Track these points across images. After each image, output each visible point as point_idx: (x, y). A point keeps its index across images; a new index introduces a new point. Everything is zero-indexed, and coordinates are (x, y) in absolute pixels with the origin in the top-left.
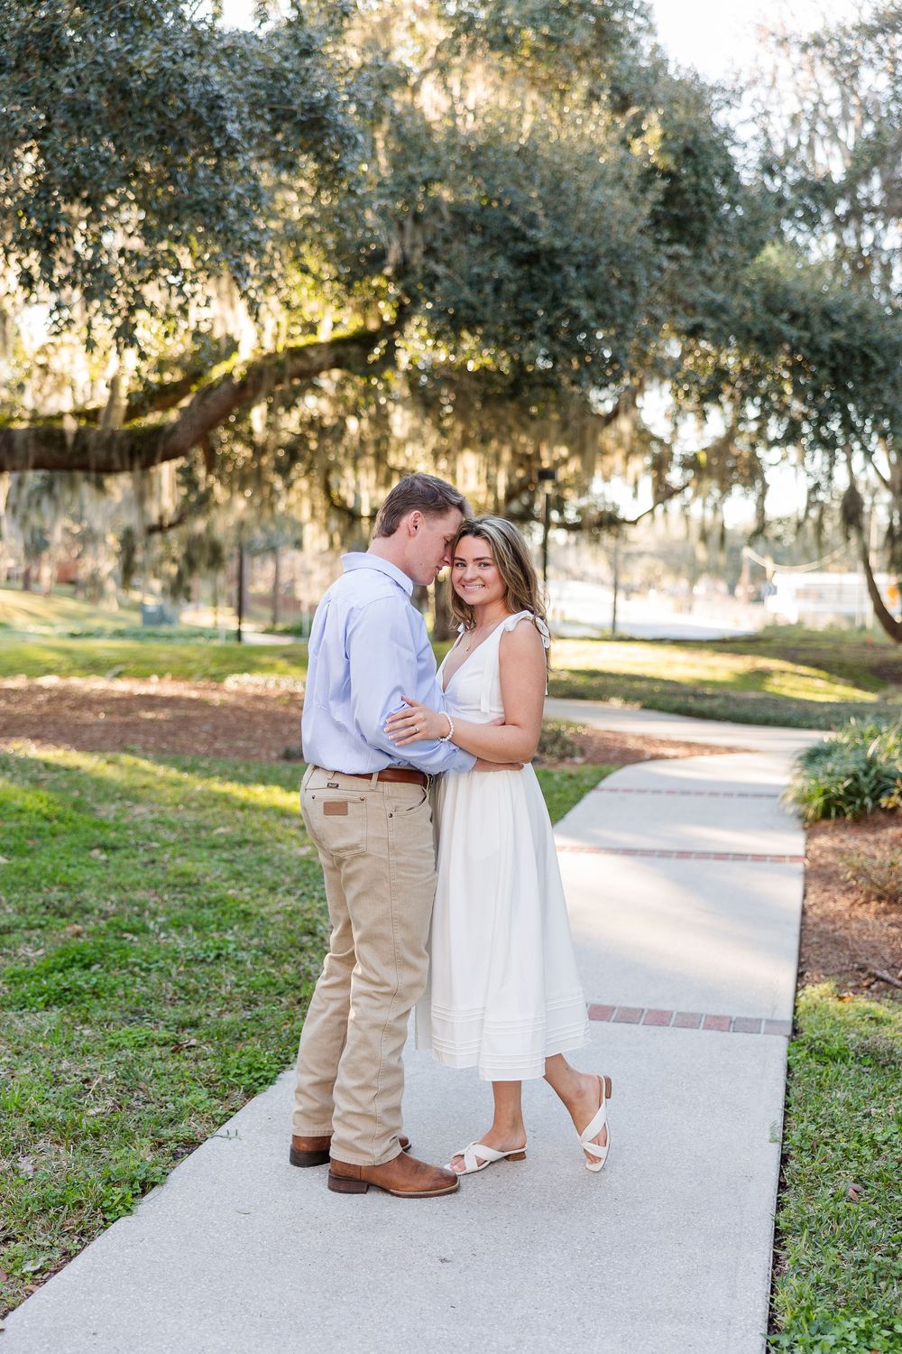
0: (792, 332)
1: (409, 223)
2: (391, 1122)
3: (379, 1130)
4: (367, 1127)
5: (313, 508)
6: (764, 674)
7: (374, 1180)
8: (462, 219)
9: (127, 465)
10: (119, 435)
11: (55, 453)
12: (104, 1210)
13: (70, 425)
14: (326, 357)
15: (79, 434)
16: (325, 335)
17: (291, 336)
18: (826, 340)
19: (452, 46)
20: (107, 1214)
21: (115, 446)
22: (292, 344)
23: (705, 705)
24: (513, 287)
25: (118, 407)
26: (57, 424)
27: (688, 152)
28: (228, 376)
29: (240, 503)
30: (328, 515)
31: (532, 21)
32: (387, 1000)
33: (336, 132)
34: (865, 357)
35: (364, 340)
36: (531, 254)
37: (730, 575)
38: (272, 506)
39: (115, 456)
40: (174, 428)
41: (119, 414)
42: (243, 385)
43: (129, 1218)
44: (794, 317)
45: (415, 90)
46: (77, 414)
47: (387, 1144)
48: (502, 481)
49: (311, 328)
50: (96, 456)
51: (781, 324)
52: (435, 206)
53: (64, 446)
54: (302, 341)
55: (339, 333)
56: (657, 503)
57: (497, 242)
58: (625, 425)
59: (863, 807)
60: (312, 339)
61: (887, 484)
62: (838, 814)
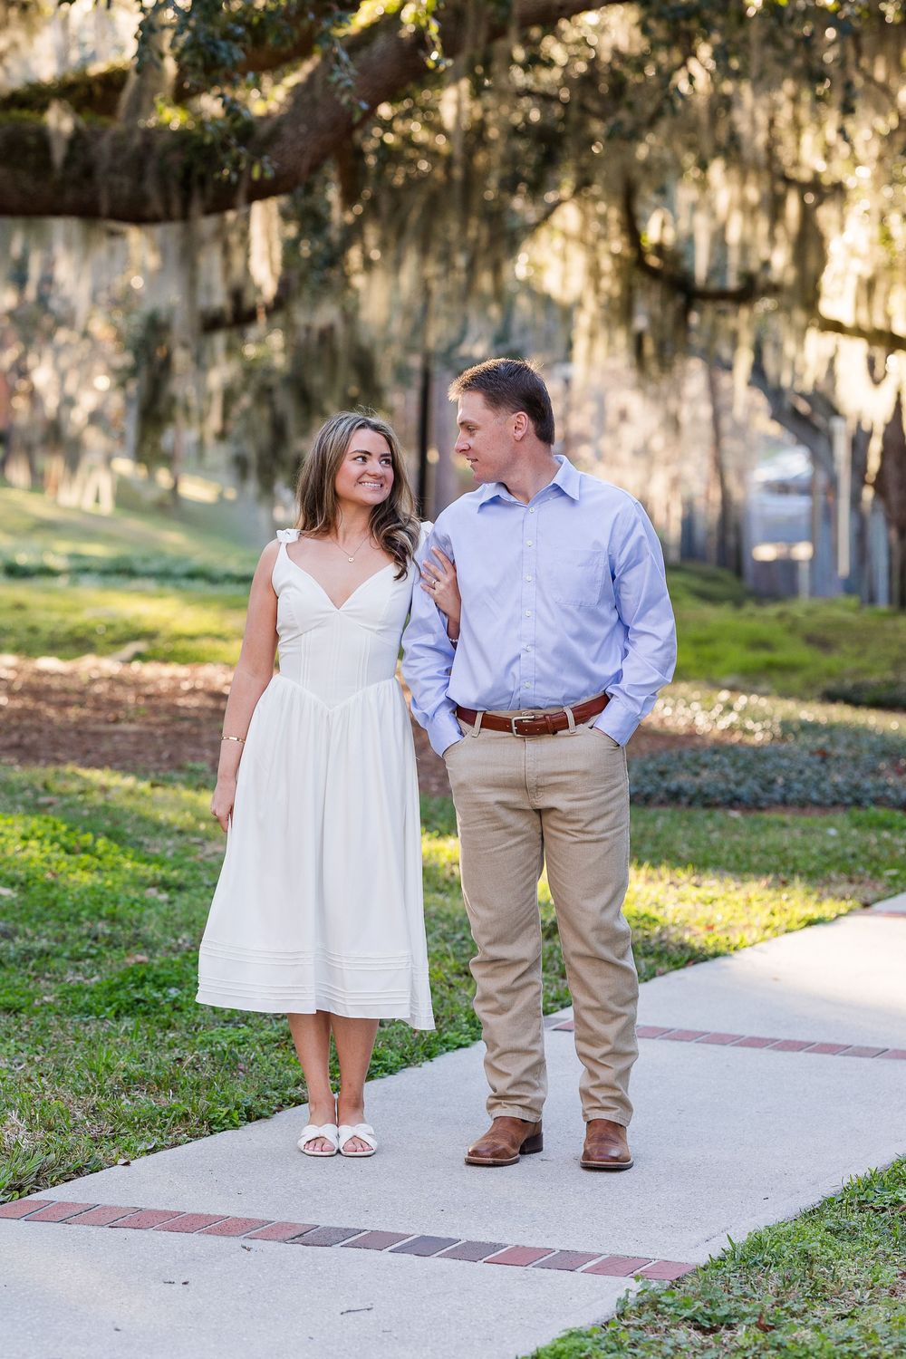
9: (176, 208)
10: (160, 142)
11: (27, 182)
13: (60, 121)
15: (77, 141)
21: (151, 166)
26: (35, 119)
38: (498, 269)
39: (151, 187)
40: (277, 127)
53: (45, 162)
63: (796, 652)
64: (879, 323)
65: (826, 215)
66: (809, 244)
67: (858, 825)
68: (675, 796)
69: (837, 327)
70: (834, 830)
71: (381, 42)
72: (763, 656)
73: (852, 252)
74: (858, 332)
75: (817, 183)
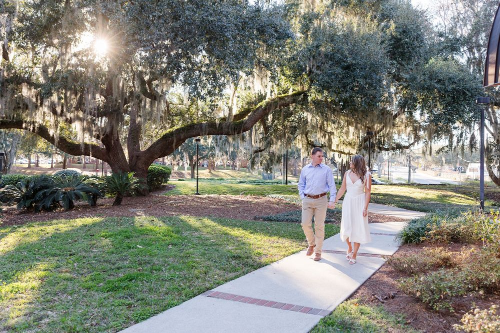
0: (438, 86)
1: (311, 59)
5: (303, 144)
6: (450, 196)
8: (329, 57)
10: (232, 125)
11: (214, 130)
13: (218, 122)
14: (290, 100)
15: (220, 124)
16: (290, 93)
17: (280, 94)
18: (450, 88)
19: (331, 6)
21: (230, 127)
22: (279, 96)
23: (410, 205)
24: (341, 76)
25: (231, 116)
26: (214, 121)
27: (404, 32)
28: (261, 106)
30: (307, 146)
34: (464, 93)
35: (299, 94)
36: (347, 66)
37: (454, 164)
39: (230, 130)
40: (246, 122)
41: (231, 119)
42: (265, 109)
44: (439, 81)
46: (220, 119)
48: (361, 135)
49: (286, 91)
50: (226, 130)
51: (434, 83)
52: (320, 53)
53: (216, 127)
54: (283, 95)
55: (295, 92)
56: (415, 141)
57: (338, 63)
58: (404, 117)
59: (419, 240)
60: (286, 94)
61: (492, 134)
62: (411, 242)
64: (340, 150)
65: (332, 137)
66: (330, 140)
68: (287, 220)
69: (334, 151)
71: (260, 109)
73: (335, 141)
74: (337, 151)
75: (330, 133)
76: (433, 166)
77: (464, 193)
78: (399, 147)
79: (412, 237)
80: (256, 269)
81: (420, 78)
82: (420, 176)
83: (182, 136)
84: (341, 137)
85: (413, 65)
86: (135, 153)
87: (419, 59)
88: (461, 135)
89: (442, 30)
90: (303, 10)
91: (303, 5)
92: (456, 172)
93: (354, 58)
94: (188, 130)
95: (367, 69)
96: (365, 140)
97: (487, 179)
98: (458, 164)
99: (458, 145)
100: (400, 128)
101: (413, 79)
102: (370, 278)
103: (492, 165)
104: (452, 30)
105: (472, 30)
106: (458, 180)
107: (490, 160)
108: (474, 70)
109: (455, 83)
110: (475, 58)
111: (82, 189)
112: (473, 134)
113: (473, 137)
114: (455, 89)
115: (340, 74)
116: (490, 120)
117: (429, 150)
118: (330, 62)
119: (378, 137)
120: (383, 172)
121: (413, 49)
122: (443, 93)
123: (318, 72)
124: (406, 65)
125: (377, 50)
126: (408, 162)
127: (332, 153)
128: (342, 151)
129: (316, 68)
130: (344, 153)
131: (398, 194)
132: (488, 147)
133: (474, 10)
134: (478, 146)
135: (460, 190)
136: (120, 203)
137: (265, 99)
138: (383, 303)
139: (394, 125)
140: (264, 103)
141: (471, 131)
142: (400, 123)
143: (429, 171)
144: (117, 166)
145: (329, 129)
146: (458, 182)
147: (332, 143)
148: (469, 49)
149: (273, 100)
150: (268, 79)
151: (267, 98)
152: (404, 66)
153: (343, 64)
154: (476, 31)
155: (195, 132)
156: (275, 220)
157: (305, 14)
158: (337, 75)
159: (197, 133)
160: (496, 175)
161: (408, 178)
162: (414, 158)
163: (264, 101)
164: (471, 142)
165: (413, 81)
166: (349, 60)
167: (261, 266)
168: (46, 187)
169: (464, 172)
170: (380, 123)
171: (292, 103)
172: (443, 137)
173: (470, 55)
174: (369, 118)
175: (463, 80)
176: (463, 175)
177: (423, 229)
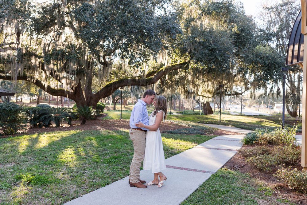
0: (260, 61)
1: (191, 44)
2: (138, 177)
3: (136, 178)
4: (134, 178)
5: (182, 91)
6: (262, 122)
7: (135, 185)
8: (201, 44)
9: (146, 85)
11: (135, 83)
12: (101, 186)
13: (137, 78)
14: (178, 67)
15: (138, 79)
16: (178, 63)
17: (173, 63)
18: (267, 62)
19: (201, 14)
20: (102, 186)
21: (144, 81)
22: (173, 64)
23: (245, 127)
24: (208, 55)
25: (145, 75)
26: (135, 78)
27: (242, 30)
28: (162, 70)
29: (169, 91)
30: (184, 93)
31: (214, 10)
32: (138, 160)
33: (172, 33)
34: (274, 65)
35: (184, 64)
36: (211, 49)
37: (267, 104)
38: (174, 91)
39: (144, 83)
40: (153, 79)
41: (145, 77)
42: (165, 71)
43: (104, 187)
44: (261, 58)
45: (196, 22)
46: (138, 77)
47: (137, 180)
48: (215, 86)
49: (176, 62)
50: (141, 83)
51: (258, 59)
52: (196, 41)
53: (136, 82)
54: (174, 64)
55: (181, 62)
56: (246, 90)
57: (206, 47)
58: (239, 76)
59: (252, 143)
60: (176, 64)
61: (289, 87)
62: (248, 144)
63: (196, 119)
64: (203, 95)
65: (198, 87)
66: (197, 89)
67: (196, 136)
68: (181, 133)
69: (199, 95)
70: (194, 137)
71: (161, 72)
72: (194, 119)
73: (201, 90)
74: (201, 96)
75: (198, 85)
76: (255, 105)
77: (273, 121)
78: (237, 94)
79: (249, 141)
80: (173, 155)
81: (250, 56)
82: (247, 110)
83: (117, 86)
84: (204, 87)
85: (247, 48)
86: (90, 95)
87: (250, 45)
88: (272, 88)
89: (262, 28)
90: (185, 16)
91: (185, 14)
92: (268, 109)
93: (215, 45)
94: (120, 82)
95: (223, 51)
96: (217, 89)
97: (286, 113)
98: (269, 104)
99: (270, 93)
100: (237, 83)
101: (247, 57)
102: (230, 160)
103: (289, 105)
104: (268, 28)
105: (279, 28)
106: (269, 113)
107: (288, 102)
108: (280, 51)
109: (270, 59)
110: (280, 44)
111: (65, 115)
112: (279, 87)
113: (279, 89)
114: (269, 63)
115: (207, 54)
116: (288, 79)
117: (254, 95)
118: (202, 47)
119: (224, 88)
120: (225, 108)
121: (247, 40)
122: (263, 65)
123: (195, 52)
124: (243, 49)
125: (228, 40)
126: (241, 102)
127: (199, 96)
128: (204, 95)
129: (194, 49)
130: (205, 97)
131: (236, 120)
132: (287, 95)
133: (280, 17)
134: (282, 94)
135: (271, 119)
136: (85, 123)
137: (164, 66)
138: (239, 169)
139: (234, 81)
140: (163, 68)
141: (277, 86)
142: (237, 80)
143: (252, 108)
144: (79, 103)
145: (197, 83)
146: (269, 114)
147: (198, 91)
148: (277, 39)
149: (169, 67)
150: (167, 55)
151: (165, 65)
152: (241, 49)
153: (209, 48)
154: (281, 29)
155: (124, 84)
156: (174, 133)
157: (187, 18)
158: (206, 54)
159: (125, 84)
160: (291, 110)
161: (240, 112)
162: (244, 100)
163: (164, 67)
164: (277, 91)
165: (246, 58)
166: (213, 46)
167: (175, 154)
168: (46, 114)
169: (273, 109)
170: (226, 80)
171: (179, 69)
172: (262, 88)
173: (278, 43)
174: (220, 77)
175: (274, 58)
176: (272, 110)
177: (254, 137)
